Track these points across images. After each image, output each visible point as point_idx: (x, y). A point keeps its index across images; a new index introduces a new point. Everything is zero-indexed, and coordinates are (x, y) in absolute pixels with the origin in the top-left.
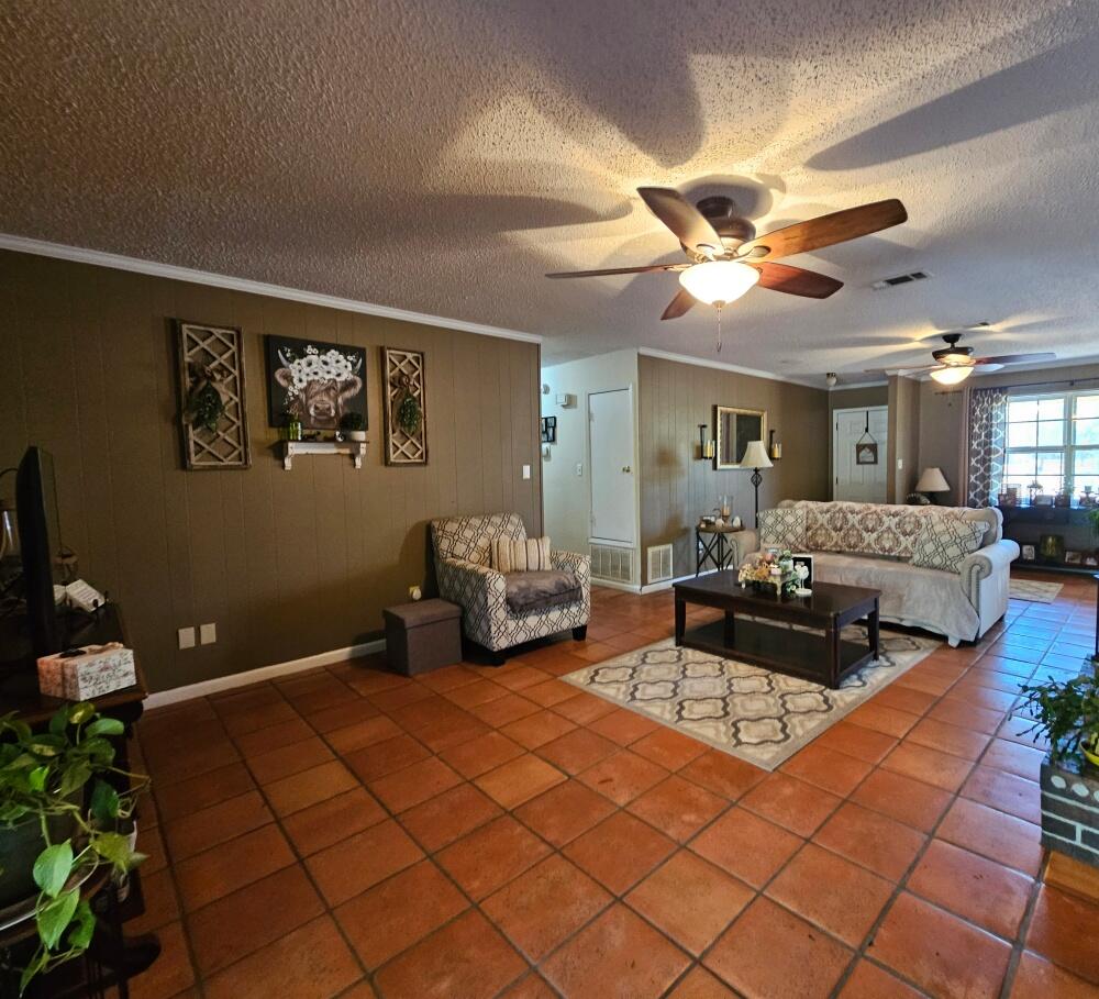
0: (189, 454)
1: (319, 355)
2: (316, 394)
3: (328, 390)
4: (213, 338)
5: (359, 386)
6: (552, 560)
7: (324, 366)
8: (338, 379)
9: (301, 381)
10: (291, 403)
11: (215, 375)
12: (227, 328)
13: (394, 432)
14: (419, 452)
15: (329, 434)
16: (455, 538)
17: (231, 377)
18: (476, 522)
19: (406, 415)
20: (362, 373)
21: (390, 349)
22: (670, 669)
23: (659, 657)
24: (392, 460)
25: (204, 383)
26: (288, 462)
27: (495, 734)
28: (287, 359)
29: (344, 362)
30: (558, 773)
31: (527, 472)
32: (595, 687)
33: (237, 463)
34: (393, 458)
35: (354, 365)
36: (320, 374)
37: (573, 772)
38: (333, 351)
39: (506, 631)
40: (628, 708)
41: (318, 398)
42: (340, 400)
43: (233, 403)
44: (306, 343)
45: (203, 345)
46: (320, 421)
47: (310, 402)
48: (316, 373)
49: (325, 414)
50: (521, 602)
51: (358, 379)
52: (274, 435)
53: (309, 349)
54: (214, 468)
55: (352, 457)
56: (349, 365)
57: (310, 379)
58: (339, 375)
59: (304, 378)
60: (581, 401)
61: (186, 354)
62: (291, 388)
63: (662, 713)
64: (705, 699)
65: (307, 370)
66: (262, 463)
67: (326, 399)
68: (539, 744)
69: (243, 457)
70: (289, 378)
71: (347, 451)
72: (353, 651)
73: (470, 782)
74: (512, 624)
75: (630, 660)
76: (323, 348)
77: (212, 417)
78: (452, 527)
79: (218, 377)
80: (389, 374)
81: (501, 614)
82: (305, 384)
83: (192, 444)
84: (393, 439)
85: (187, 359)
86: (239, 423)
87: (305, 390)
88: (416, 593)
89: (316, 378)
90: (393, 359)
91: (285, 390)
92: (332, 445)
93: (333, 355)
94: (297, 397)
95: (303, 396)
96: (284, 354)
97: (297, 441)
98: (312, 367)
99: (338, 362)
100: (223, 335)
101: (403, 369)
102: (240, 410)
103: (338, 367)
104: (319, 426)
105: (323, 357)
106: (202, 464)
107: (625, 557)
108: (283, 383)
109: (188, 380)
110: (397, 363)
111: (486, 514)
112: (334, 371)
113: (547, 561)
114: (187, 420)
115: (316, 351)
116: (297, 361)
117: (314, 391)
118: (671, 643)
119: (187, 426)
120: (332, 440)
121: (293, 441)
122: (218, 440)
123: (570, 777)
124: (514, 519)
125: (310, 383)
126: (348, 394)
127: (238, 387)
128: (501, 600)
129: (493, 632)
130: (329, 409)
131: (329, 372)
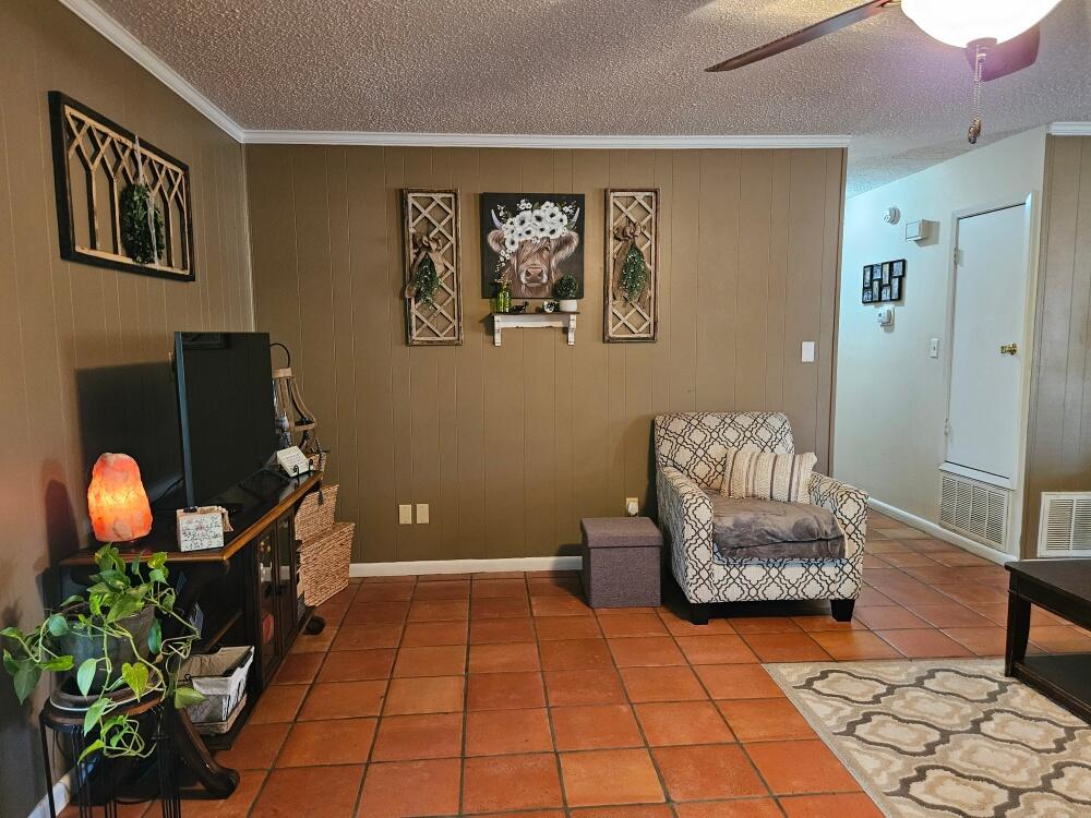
0: (411, 329)
1: (532, 209)
2: (528, 257)
3: (540, 251)
4: (434, 204)
5: (575, 243)
6: (811, 489)
7: (538, 223)
8: (552, 237)
9: (513, 243)
10: (503, 269)
11: (432, 244)
12: (445, 192)
13: (614, 298)
14: (646, 324)
15: (537, 303)
16: (680, 440)
17: (448, 246)
18: (712, 421)
19: (631, 275)
20: (579, 228)
21: (613, 191)
22: (958, 709)
23: (955, 684)
24: (611, 335)
25: (423, 254)
26: (498, 338)
27: (625, 709)
28: (499, 218)
29: (559, 215)
30: (660, 789)
31: (808, 352)
32: (805, 695)
33: (451, 338)
34: (611, 332)
35: (570, 217)
36: (533, 233)
37: (677, 797)
38: (548, 203)
39: (707, 579)
40: (828, 742)
41: (530, 262)
42: (553, 264)
43: (449, 273)
44: (519, 197)
45: (425, 213)
46: (530, 289)
47: (522, 267)
48: (528, 232)
49: (538, 281)
50: (732, 542)
51: (574, 234)
52: (485, 307)
53: (523, 204)
54: (430, 343)
55: (565, 330)
56: (565, 217)
57: (523, 239)
58: (553, 232)
59: (517, 240)
60: (945, 233)
61: (411, 224)
62: (503, 253)
63: (878, 772)
64: (977, 779)
65: (520, 229)
66: (473, 338)
67: (538, 262)
68: (665, 743)
69: (456, 331)
70: (501, 241)
71: (559, 324)
72: (557, 563)
73: (557, 754)
74: (719, 572)
75: (899, 673)
76: (537, 200)
77: (429, 289)
78: (678, 426)
79: (434, 246)
80: (612, 224)
81: (703, 554)
82: (516, 247)
83: (413, 318)
84: (615, 308)
85: (412, 231)
86: (454, 294)
87: (516, 254)
88: (633, 506)
89: (529, 237)
90: (618, 204)
91: (497, 255)
92: (542, 317)
93: (548, 208)
94: (508, 262)
95: (514, 261)
96: (497, 213)
97: (505, 313)
98: (525, 225)
99: (552, 215)
100: (442, 199)
101: (630, 216)
102: (454, 281)
103: (551, 222)
104: (529, 295)
105: (537, 212)
106: (423, 339)
107: (996, 502)
108: (495, 247)
109: (412, 251)
110: (623, 209)
111: (730, 411)
112: (548, 228)
113: (803, 490)
114: (409, 294)
115: (529, 205)
116: (510, 220)
117: (526, 254)
118: (998, 667)
119: (410, 300)
120: (540, 311)
121: (500, 313)
122: (435, 314)
123: (668, 800)
124: (775, 422)
125: (522, 245)
126: (562, 255)
127: (453, 255)
128: (703, 534)
129: (690, 576)
130: (541, 274)
131: (542, 230)
